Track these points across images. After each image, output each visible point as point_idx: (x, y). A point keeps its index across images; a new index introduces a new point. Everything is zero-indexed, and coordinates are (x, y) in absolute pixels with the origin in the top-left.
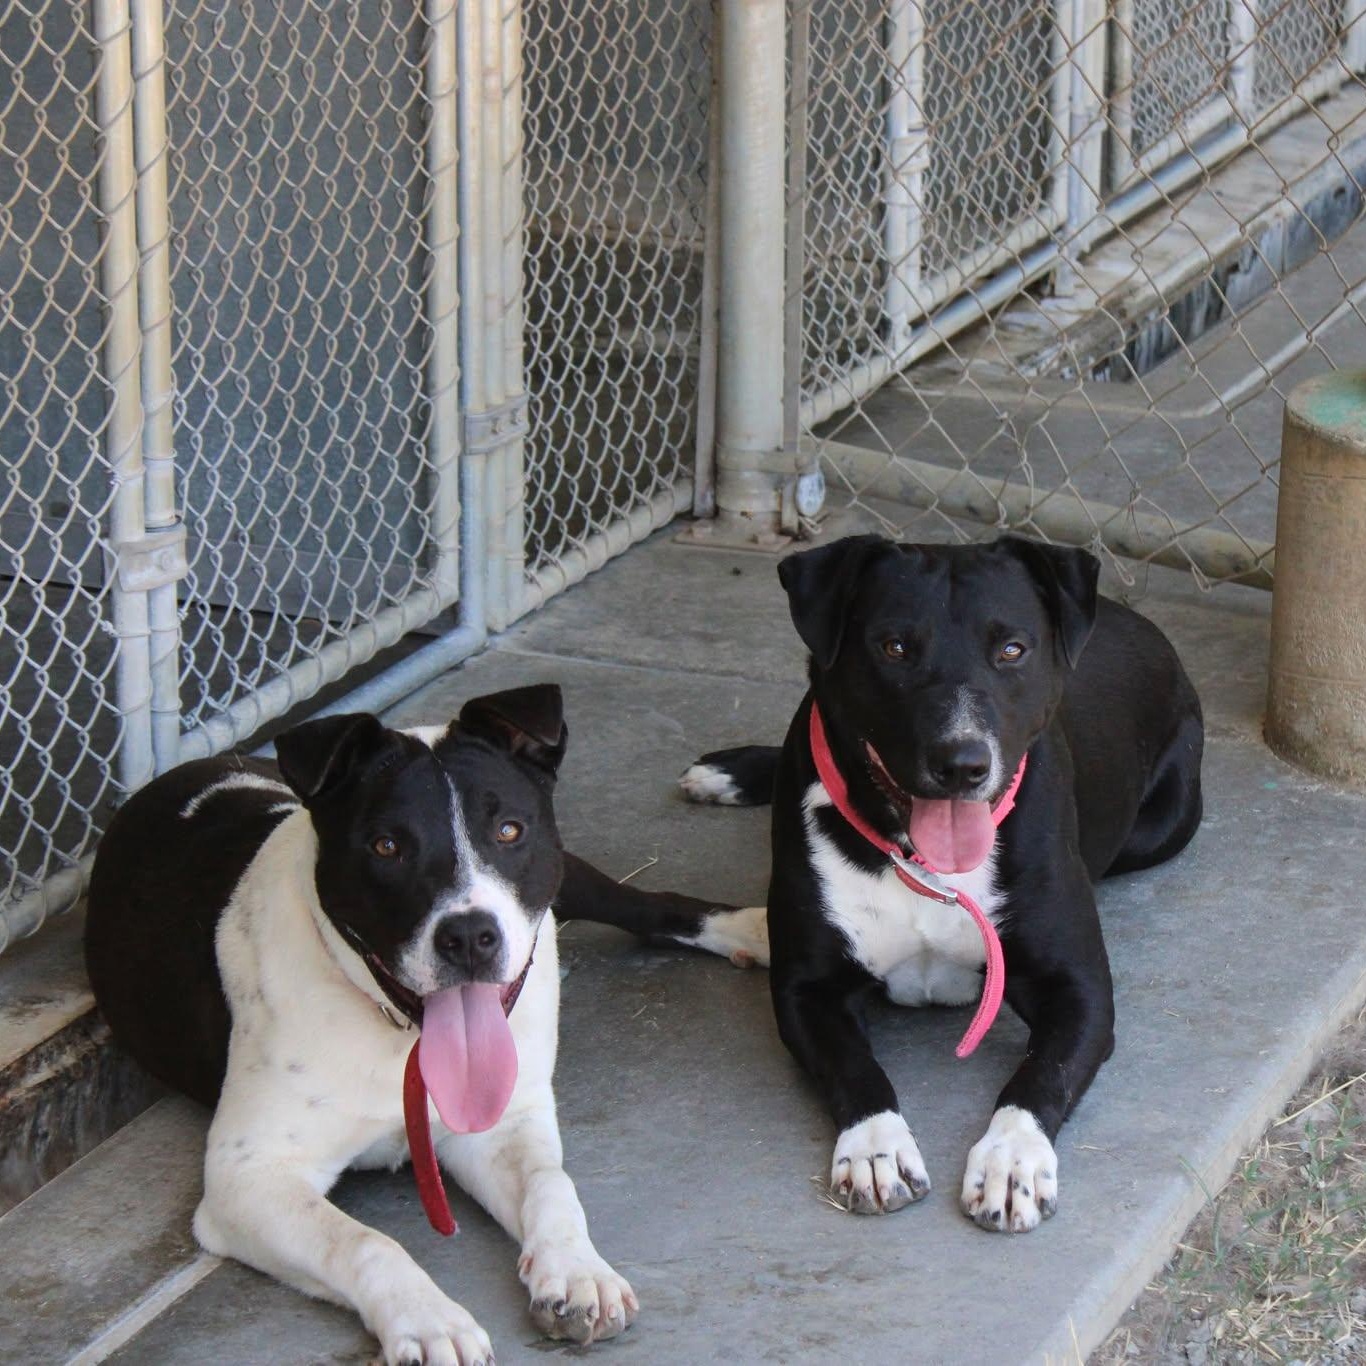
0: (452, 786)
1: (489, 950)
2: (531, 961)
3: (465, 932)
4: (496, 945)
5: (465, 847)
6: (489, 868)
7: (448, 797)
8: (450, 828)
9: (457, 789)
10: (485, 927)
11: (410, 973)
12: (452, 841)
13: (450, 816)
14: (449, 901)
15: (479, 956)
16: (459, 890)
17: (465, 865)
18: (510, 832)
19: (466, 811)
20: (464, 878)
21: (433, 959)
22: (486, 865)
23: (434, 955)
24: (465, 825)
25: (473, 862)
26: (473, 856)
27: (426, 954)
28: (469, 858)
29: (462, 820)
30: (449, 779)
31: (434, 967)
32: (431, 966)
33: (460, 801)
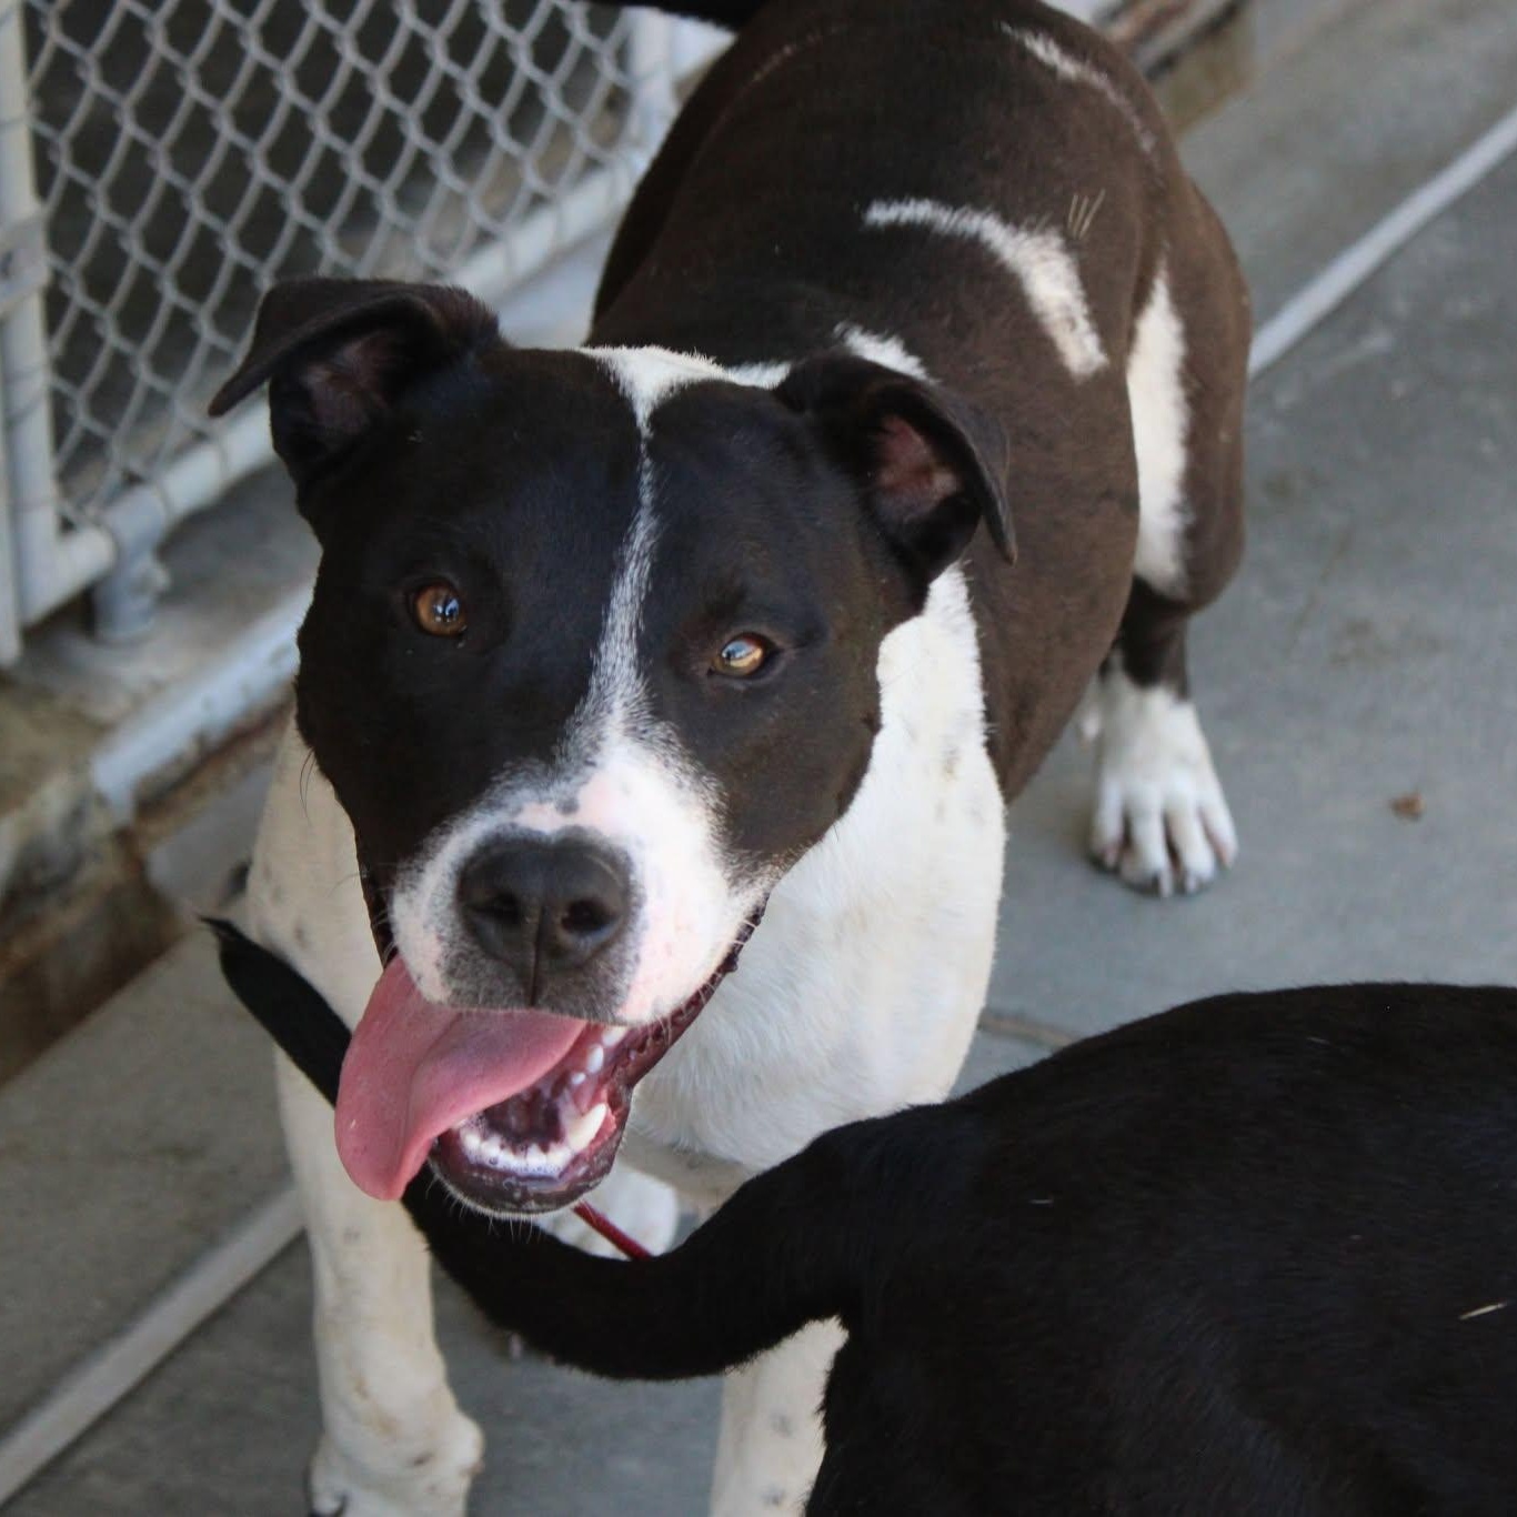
0: (647, 498)
1: (587, 943)
2: (729, 963)
3: (533, 889)
4: (605, 934)
5: (618, 657)
6: (660, 730)
7: (626, 521)
8: (603, 599)
9: (658, 508)
10: (590, 889)
12: (594, 632)
13: (615, 568)
14: (523, 794)
15: (557, 952)
16: (559, 771)
17: (603, 707)
18: (747, 656)
19: (657, 574)
20: (585, 743)
21: (449, 923)
22: (654, 722)
23: (452, 915)
24: (641, 603)
25: (626, 705)
26: (629, 690)
27: (436, 906)
28: (619, 692)
29: (640, 589)
30: (646, 478)
31: (446, 944)
32: (440, 939)
33: (653, 541)
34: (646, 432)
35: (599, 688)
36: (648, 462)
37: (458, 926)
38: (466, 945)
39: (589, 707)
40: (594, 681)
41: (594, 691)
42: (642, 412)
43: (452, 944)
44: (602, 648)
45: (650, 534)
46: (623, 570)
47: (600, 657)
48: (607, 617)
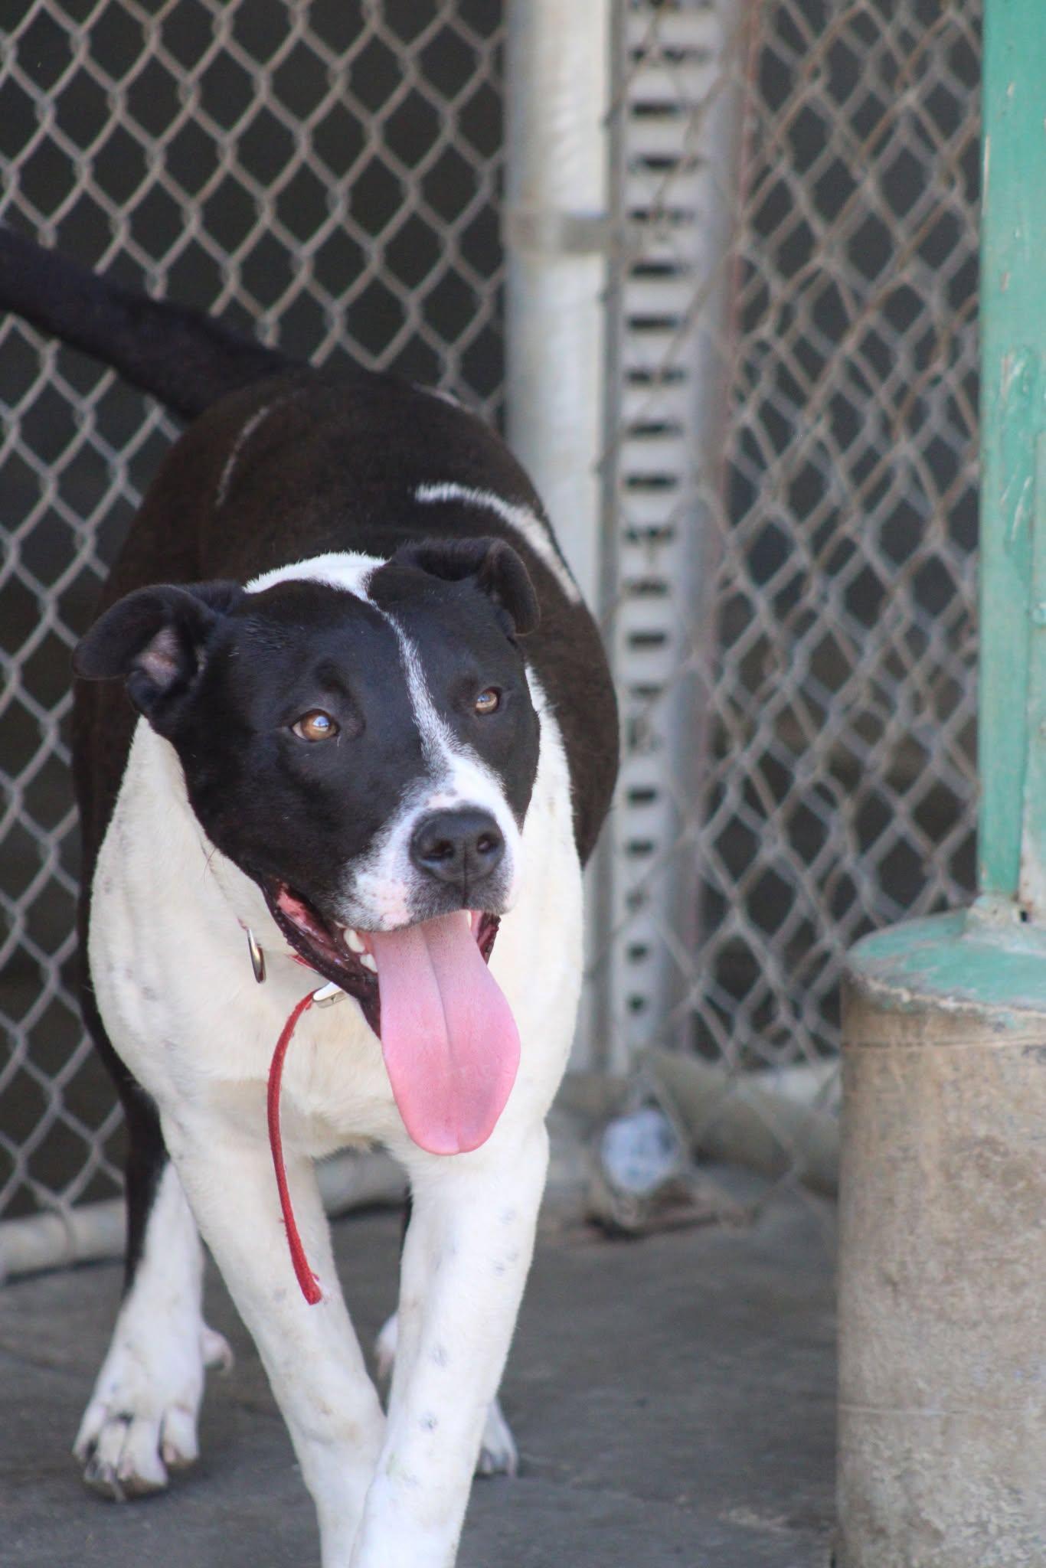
0: (399, 631)
3: (454, 836)
4: (498, 853)
5: (428, 717)
6: (468, 748)
9: (408, 635)
10: (485, 828)
11: (367, 900)
12: (409, 709)
13: (402, 673)
14: (425, 794)
15: (476, 869)
16: (436, 778)
17: (435, 750)
20: (439, 763)
21: (411, 873)
22: (462, 744)
23: (411, 868)
24: (425, 685)
25: (445, 739)
26: (442, 733)
27: (397, 868)
28: (438, 734)
29: (421, 680)
30: (392, 622)
31: (410, 885)
32: (406, 883)
33: (415, 651)
34: (372, 602)
35: (427, 736)
36: (386, 615)
37: (416, 872)
38: (424, 881)
39: (428, 747)
40: (422, 733)
41: (425, 739)
42: (362, 595)
43: (414, 884)
44: (417, 715)
45: (413, 647)
46: (408, 670)
47: (418, 720)
48: (411, 699)
